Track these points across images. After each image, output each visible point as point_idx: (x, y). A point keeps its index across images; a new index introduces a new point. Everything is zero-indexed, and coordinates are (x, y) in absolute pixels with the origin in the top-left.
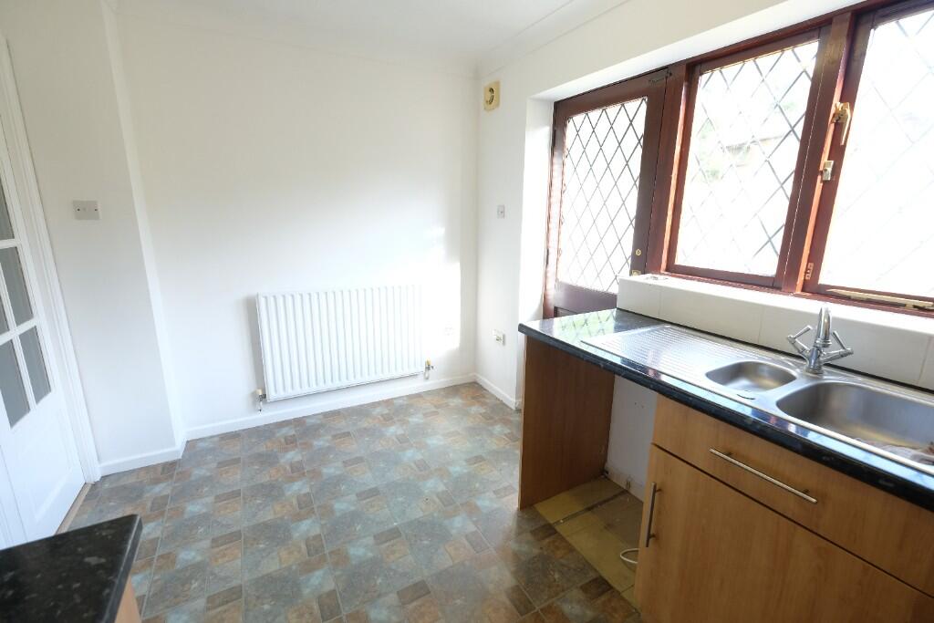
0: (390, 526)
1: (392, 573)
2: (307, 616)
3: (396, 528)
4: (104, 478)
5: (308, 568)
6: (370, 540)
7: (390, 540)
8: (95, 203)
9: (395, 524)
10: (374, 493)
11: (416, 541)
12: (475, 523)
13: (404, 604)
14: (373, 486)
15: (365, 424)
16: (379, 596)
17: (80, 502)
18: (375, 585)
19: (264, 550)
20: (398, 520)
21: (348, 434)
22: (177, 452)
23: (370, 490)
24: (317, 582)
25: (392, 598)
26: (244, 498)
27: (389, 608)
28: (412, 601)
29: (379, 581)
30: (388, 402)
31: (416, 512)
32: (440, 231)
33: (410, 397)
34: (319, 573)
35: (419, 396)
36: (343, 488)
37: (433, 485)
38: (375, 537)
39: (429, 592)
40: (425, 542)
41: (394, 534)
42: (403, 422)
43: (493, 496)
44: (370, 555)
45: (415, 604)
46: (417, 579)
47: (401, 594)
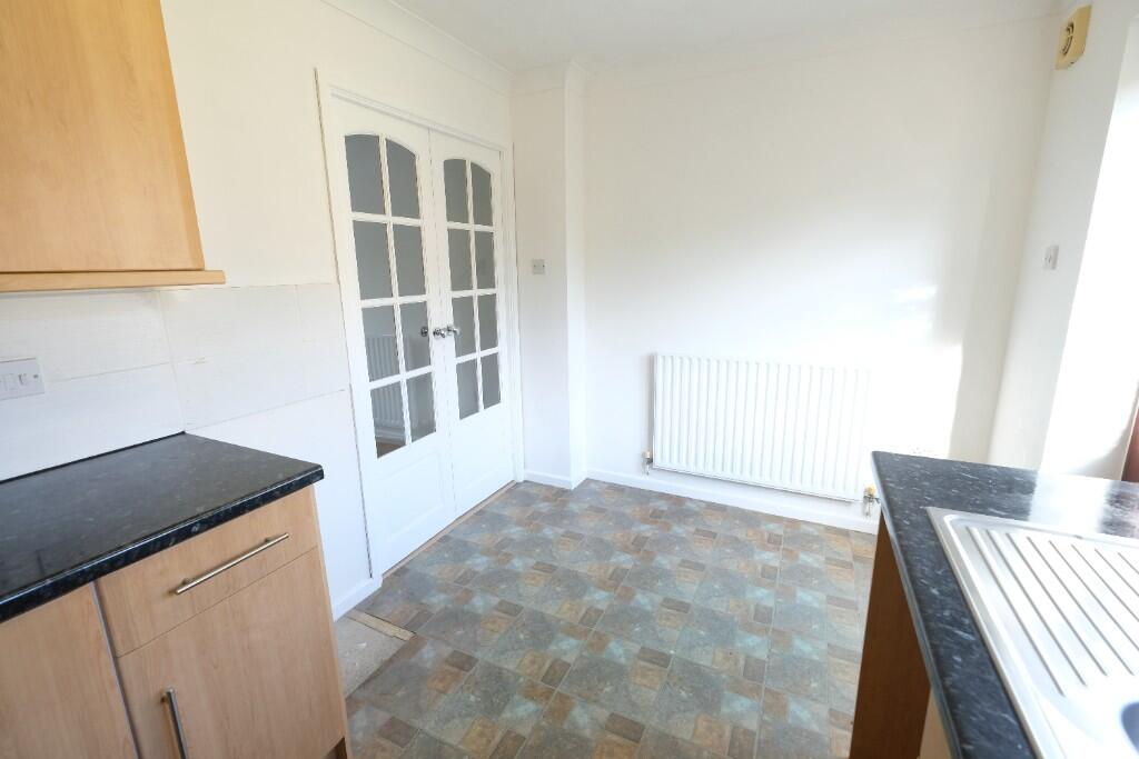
0: (665, 650)
1: (624, 693)
2: (536, 667)
3: (670, 656)
4: (525, 481)
5: (571, 631)
6: (635, 648)
7: (654, 663)
8: (543, 261)
9: (672, 652)
10: (682, 608)
11: (675, 684)
12: (763, 723)
13: (607, 728)
14: (687, 601)
15: (740, 534)
16: (595, 702)
17: (503, 491)
18: (602, 690)
19: (558, 593)
20: (679, 650)
21: (714, 535)
22: (570, 483)
23: (682, 603)
24: (564, 648)
25: (603, 714)
26: (581, 544)
27: (592, 719)
28: (618, 734)
29: (607, 689)
30: (793, 523)
31: (706, 658)
32: (928, 292)
33: (828, 529)
34: (573, 642)
35: (845, 533)
36: (660, 584)
37: (755, 645)
38: (642, 648)
39: (637, 741)
40: (683, 693)
41: (661, 660)
42: (790, 554)
43: (825, 714)
44: (623, 660)
45: (615, 738)
46: (639, 718)
47: (613, 717)
